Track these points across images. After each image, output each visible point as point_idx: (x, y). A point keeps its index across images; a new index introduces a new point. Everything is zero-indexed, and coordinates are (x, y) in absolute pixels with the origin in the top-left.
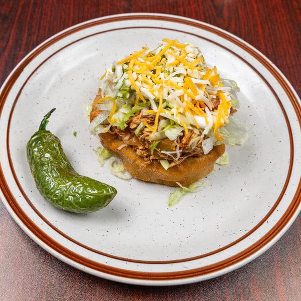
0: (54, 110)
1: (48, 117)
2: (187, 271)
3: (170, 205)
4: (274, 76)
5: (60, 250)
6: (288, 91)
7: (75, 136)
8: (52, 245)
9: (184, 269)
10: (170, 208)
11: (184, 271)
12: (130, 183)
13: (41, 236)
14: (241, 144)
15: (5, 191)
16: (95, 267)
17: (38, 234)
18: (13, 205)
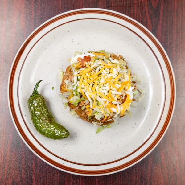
0: (41, 81)
1: (39, 84)
2: (98, 171)
3: (97, 133)
4: (166, 64)
5: (43, 156)
6: (170, 75)
7: (53, 89)
8: (39, 154)
9: (97, 170)
10: (97, 134)
11: (97, 171)
12: (78, 119)
13: (34, 149)
14: (139, 101)
15: (17, 124)
16: (58, 166)
17: (33, 148)
18: (21, 132)
